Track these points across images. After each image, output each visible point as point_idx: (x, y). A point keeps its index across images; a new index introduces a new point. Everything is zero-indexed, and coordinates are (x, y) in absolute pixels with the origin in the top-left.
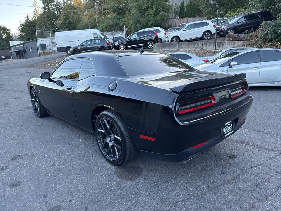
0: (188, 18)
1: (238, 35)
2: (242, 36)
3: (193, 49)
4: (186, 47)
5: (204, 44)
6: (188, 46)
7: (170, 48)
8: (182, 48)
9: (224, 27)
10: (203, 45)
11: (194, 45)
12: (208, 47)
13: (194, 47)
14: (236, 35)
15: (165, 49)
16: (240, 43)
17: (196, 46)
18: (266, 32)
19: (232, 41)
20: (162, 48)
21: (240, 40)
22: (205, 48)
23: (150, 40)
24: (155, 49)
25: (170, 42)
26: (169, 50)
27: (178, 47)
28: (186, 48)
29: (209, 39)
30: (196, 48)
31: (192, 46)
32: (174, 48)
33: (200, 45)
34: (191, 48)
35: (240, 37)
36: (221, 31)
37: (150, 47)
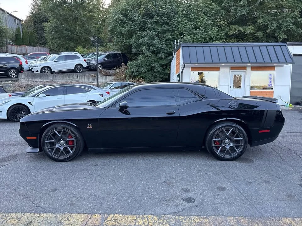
0: (27, 46)
1: (107, 70)
2: (111, 71)
3: (69, 81)
4: (62, 78)
5: (80, 76)
6: (63, 77)
7: (42, 79)
8: (56, 79)
9: (93, 62)
10: (78, 78)
11: (69, 77)
12: (83, 80)
13: (69, 79)
14: (106, 70)
15: (37, 80)
16: (111, 78)
17: (71, 78)
18: (132, 70)
19: (104, 75)
20: (32, 78)
21: (110, 75)
22: (80, 80)
23: (13, 68)
24: (22, 80)
25: (39, 72)
26: (42, 81)
27: (51, 78)
28: (60, 79)
29: (81, 72)
30: (72, 80)
31: (68, 78)
32: (48, 79)
33: (75, 78)
34: (66, 80)
35: (109, 72)
36: (90, 66)
37: (14, 76)
